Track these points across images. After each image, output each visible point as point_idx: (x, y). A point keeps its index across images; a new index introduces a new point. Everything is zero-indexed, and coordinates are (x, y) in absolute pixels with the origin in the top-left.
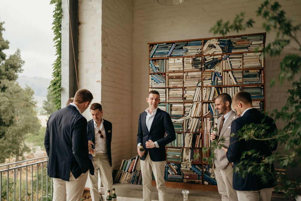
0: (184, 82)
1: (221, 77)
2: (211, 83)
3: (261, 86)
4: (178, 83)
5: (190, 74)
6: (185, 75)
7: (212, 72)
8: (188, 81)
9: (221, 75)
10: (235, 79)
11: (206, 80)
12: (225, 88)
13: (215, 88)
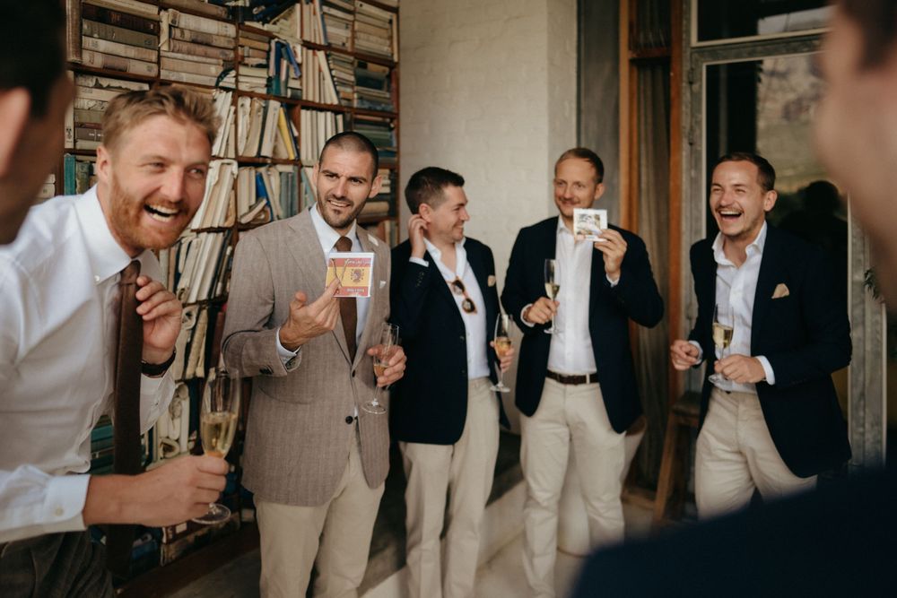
0: (162, 53)
1: (300, 65)
2: (264, 82)
3: (388, 120)
4: (132, 52)
5: (187, 21)
6: (165, 18)
7: (270, 36)
8: (179, 56)
9: (299, 60)
10: (335, 86)
11: (246, 65)
12: (309, 113)
13: (282, 106)
